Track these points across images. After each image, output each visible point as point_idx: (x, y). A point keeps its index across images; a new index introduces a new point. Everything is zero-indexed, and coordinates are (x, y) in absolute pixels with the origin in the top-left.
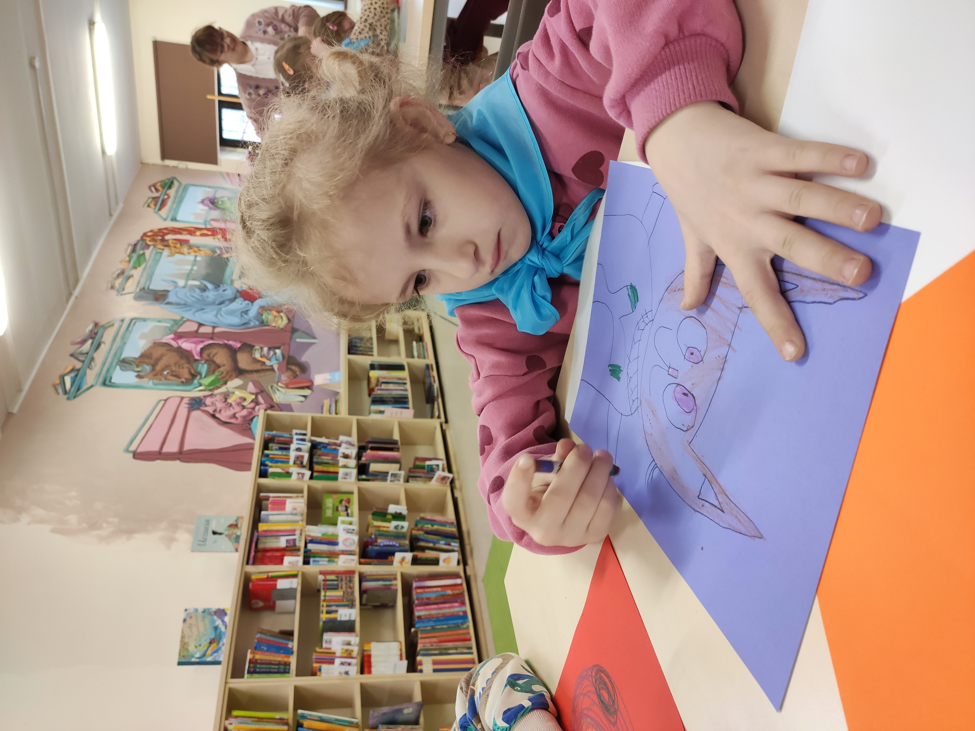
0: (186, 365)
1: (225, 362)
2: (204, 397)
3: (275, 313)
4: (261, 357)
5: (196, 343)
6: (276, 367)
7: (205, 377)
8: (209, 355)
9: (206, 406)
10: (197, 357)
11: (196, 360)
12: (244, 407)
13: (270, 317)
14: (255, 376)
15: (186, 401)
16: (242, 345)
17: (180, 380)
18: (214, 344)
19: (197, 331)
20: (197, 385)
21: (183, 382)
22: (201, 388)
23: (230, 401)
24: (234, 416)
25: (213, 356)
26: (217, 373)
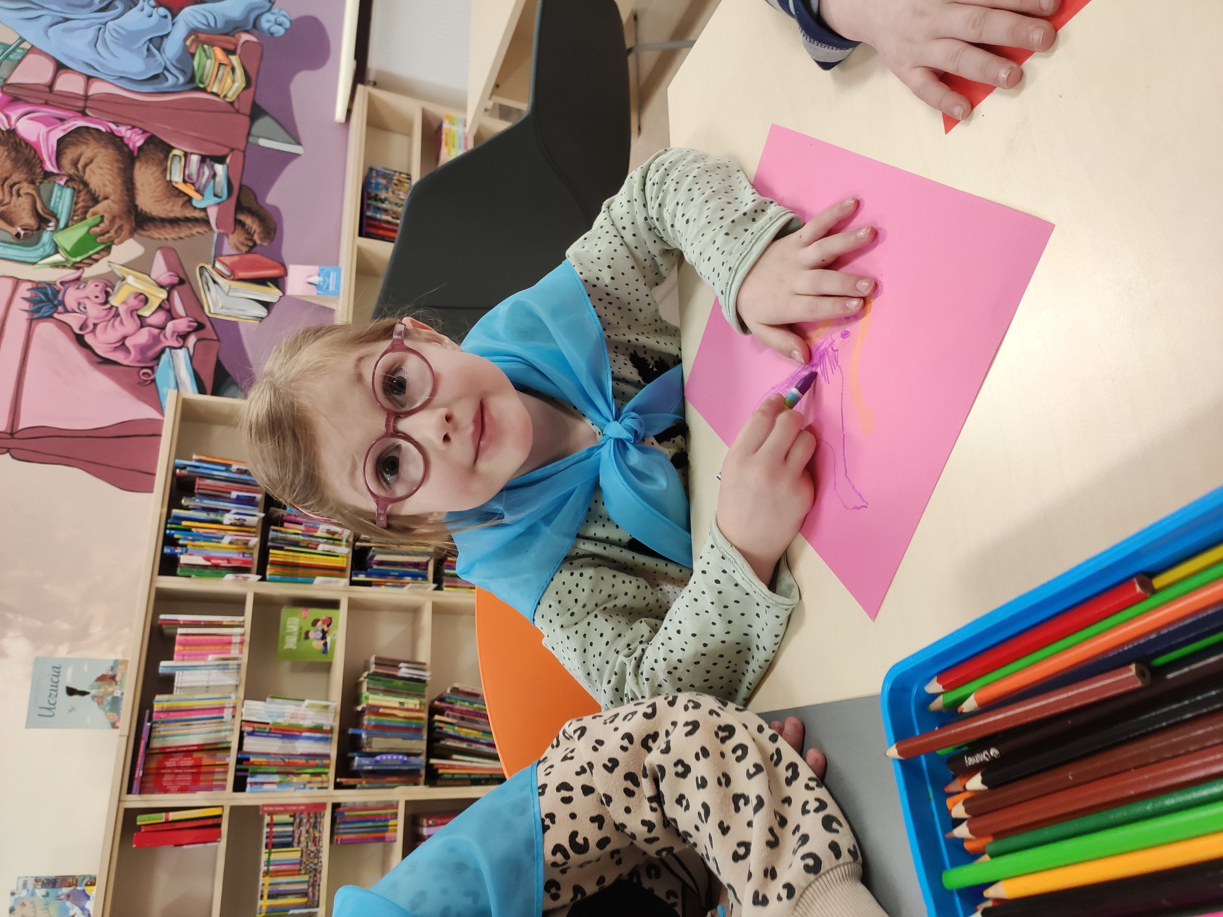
0: (26, 188)
1: (109, 189)
2: (62, 283)
3: (219, 53)
4: (185, 181)
5: (50, 122)
6: (213, 214)
7: (66, 226)
8: (75, 163)
9: (66, 311)
10: (50, 167)
11: (48, 175)
12: (142, 322)
13: (210, 64)
14: (168, 234)
15: (24, 291)
16: (146, 143)
17: (14, 231)
18: (87, 128)
19: (51, 86)
20: (49, 249)
21: (18, 235)
22: (57, 258)
23: (115, 301)
24: (122, 345)
25: (85, 167)
26: (90, 220)
